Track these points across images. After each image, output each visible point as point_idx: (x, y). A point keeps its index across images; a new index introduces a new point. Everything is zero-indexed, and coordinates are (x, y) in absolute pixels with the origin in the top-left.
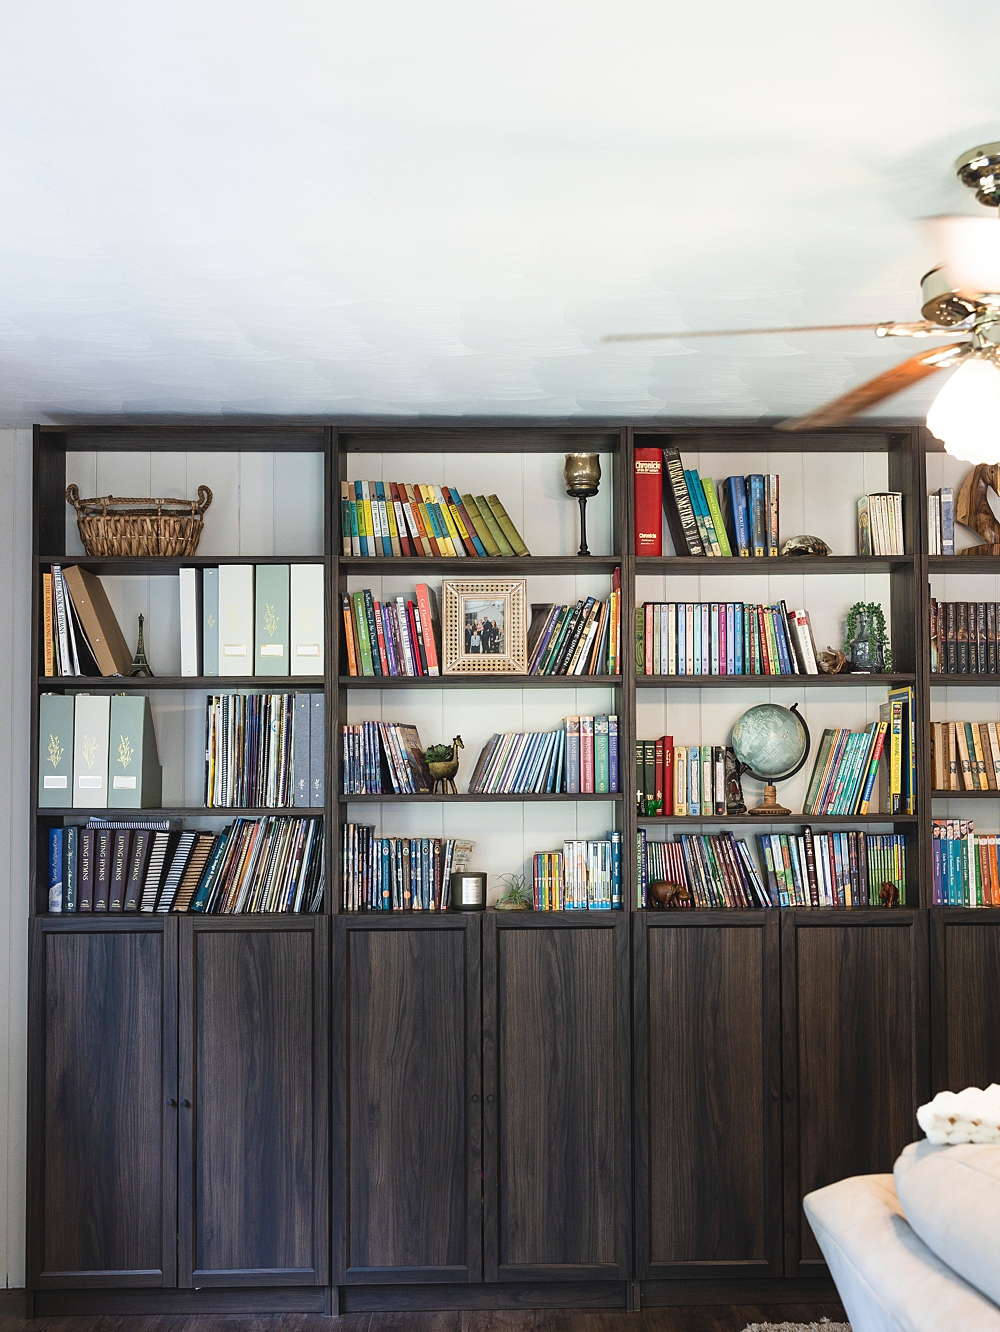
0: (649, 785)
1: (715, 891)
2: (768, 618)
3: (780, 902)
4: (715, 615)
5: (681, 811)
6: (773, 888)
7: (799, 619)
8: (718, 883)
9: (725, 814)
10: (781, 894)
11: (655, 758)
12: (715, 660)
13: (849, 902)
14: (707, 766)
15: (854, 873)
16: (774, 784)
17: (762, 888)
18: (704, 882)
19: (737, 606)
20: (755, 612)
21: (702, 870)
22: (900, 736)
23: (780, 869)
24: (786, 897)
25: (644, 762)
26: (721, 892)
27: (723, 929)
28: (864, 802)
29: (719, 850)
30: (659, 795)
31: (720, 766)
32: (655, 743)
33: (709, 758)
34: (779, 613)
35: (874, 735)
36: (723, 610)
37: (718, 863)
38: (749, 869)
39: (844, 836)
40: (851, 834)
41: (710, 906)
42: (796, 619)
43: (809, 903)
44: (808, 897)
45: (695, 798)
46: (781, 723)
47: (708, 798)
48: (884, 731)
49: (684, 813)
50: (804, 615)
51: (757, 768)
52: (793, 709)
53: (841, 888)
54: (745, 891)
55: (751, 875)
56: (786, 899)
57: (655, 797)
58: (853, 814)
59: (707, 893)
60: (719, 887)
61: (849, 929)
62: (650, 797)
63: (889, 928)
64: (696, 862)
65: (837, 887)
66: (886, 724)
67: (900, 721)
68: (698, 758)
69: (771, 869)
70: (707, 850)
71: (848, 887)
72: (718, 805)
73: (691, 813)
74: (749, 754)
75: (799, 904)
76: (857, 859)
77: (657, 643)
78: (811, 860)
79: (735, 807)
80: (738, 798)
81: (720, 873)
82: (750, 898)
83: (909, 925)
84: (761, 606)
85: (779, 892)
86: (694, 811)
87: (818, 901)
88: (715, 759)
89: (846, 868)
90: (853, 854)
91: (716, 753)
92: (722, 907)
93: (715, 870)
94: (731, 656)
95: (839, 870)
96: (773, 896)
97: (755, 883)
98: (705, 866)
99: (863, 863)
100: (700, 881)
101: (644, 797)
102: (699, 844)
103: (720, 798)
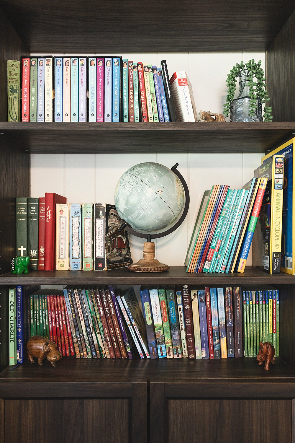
0: (34, 241)
1: (95, 342)
2: (149, 77)
3: (158, 354)
4: (92, 69)
5: (63, 265)
6: (151, 341)
7: (179, 80)
8: (99, 335)
9: (105, 269)
10: (159, 346)
11: (39, 214)
12: (93, 115)
13: (224, 355)
14: (88, 223)
15: (230, 327)
16: (153, 240)
17: (141, 340)
18: (85, 334)
19: (115, 60)
20: (136, 70)
21: (83, 323)
22: (281, 192)
23: (158, 322)
24: (164, 349)
25: (28, 219)
26: (101, 344)
27: (86, 401)
28: (242, 260)
29: (99, 304)
30: (42, 250)
31: (101, 223)
32: (39, 200)
33: (90, 215)
34: (161, 75)
35: (253, 191)
36: (101, 64)
37: (98, 316)
38: (128, 323)
39: (220, 291)
40: (227, 289)
41: (90, 357)
42: (176, 81)
43: (186, 355)
44: (185, 349)
45: (76, 253)
46: (157, 178)
47: (88, 253)
48: (264, 187)
49: (66, 268)
50: (184, 77)
51: (134, 225)
52: (174, 169)
53: (217, 341)
54: (124, 344)
55: (130, 328)
56: (164, 352)
57: (38, 253)
58: (230, 272)
59: (87, 344)
60: (99, 339)
61: (225, 401)
62: (34, 253)
63: (269, 401)
64: (77, 315)
65: (213, 340)
66: (265, 181)
67: (281, 176)
68: (79, 214)
69: (149, 322)
70: (88, 304)
71: (224, 340)
72: (97, 261)
73: (72, 268)
74: (126, 210)
75: (176, 357)
76: (233, 312)
77: (33, 98)
78: (188, 314)
79: (121, 261)
80: (124, 252)
81: (100, 325)
82: (129, 350)
83: (291, 399)
84: (142, 65)
85: (157, 344)
86: (76, 266)
87: (195, 354)
88: (95, 215)
89: (223, 322)
90: (229, 309)
91: (96, 210)
92: (102, 359)
93: (95, 323)
94: (108, 111)
95: (215, 323)
96: (151, 348)
97: (134, 336)
98: (86, 319)
99: (238, 317)
100: (81, 333)
101: (27, 253)
102: (80, 298)
103: (101, 253)
